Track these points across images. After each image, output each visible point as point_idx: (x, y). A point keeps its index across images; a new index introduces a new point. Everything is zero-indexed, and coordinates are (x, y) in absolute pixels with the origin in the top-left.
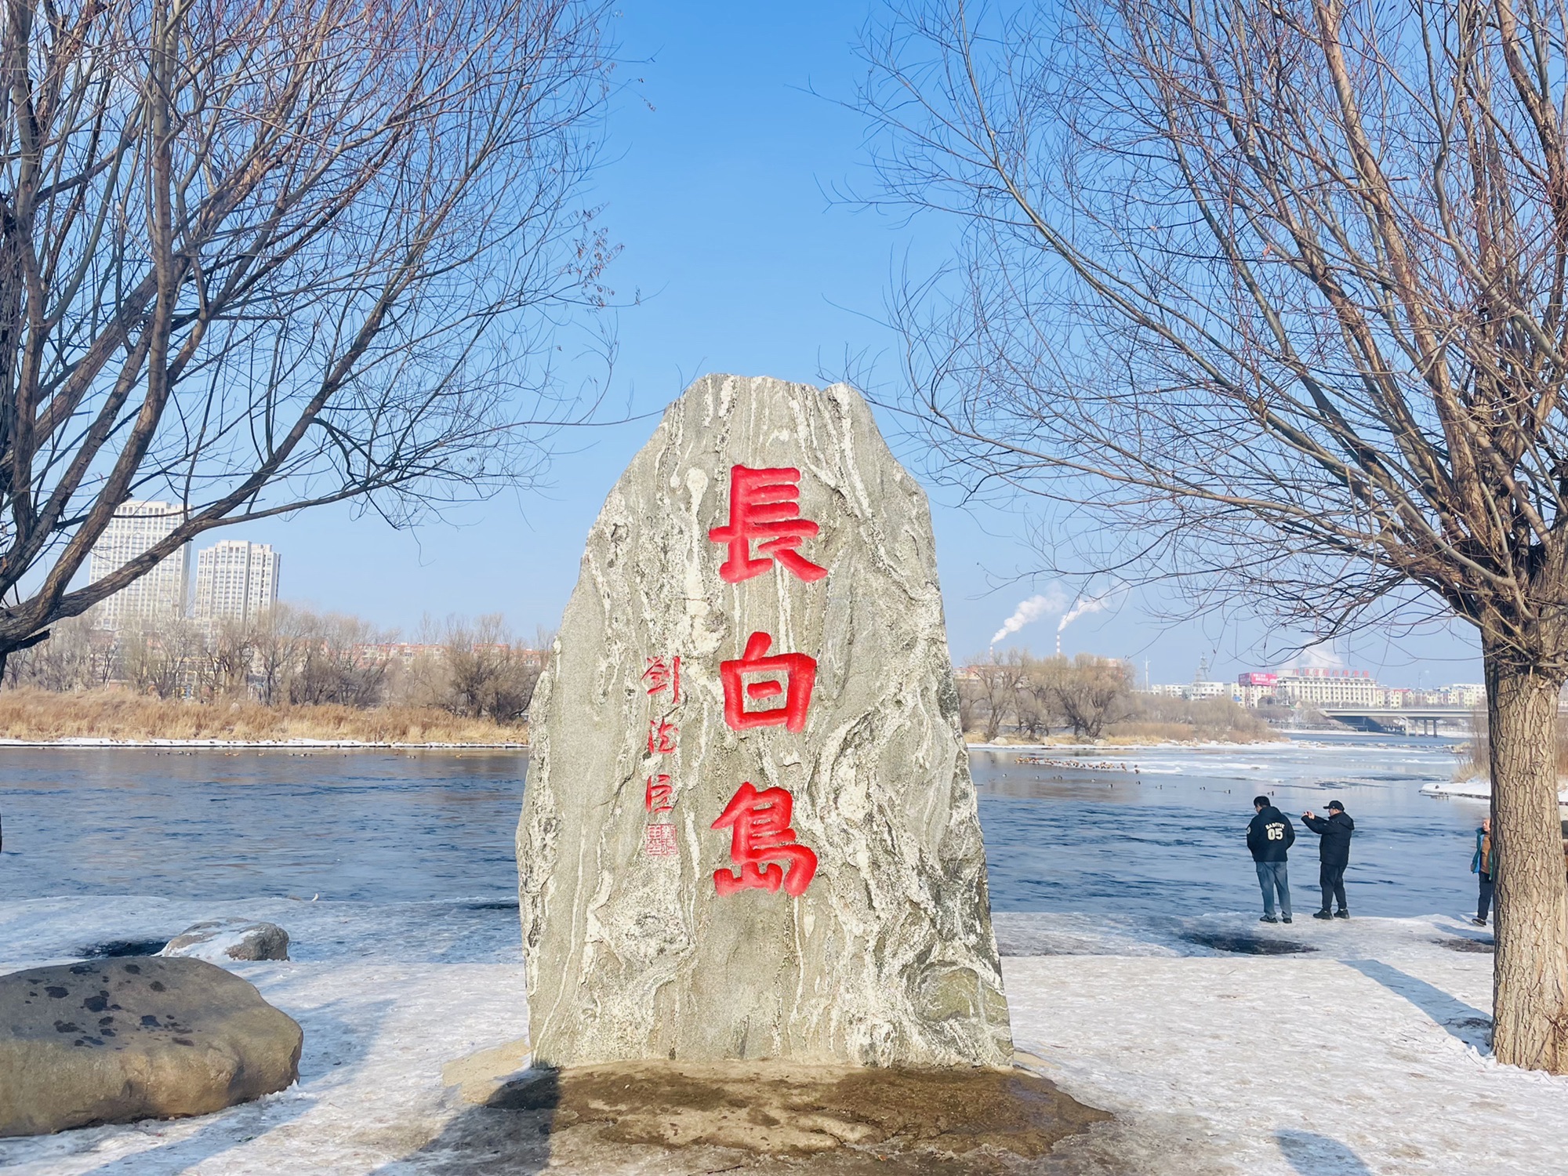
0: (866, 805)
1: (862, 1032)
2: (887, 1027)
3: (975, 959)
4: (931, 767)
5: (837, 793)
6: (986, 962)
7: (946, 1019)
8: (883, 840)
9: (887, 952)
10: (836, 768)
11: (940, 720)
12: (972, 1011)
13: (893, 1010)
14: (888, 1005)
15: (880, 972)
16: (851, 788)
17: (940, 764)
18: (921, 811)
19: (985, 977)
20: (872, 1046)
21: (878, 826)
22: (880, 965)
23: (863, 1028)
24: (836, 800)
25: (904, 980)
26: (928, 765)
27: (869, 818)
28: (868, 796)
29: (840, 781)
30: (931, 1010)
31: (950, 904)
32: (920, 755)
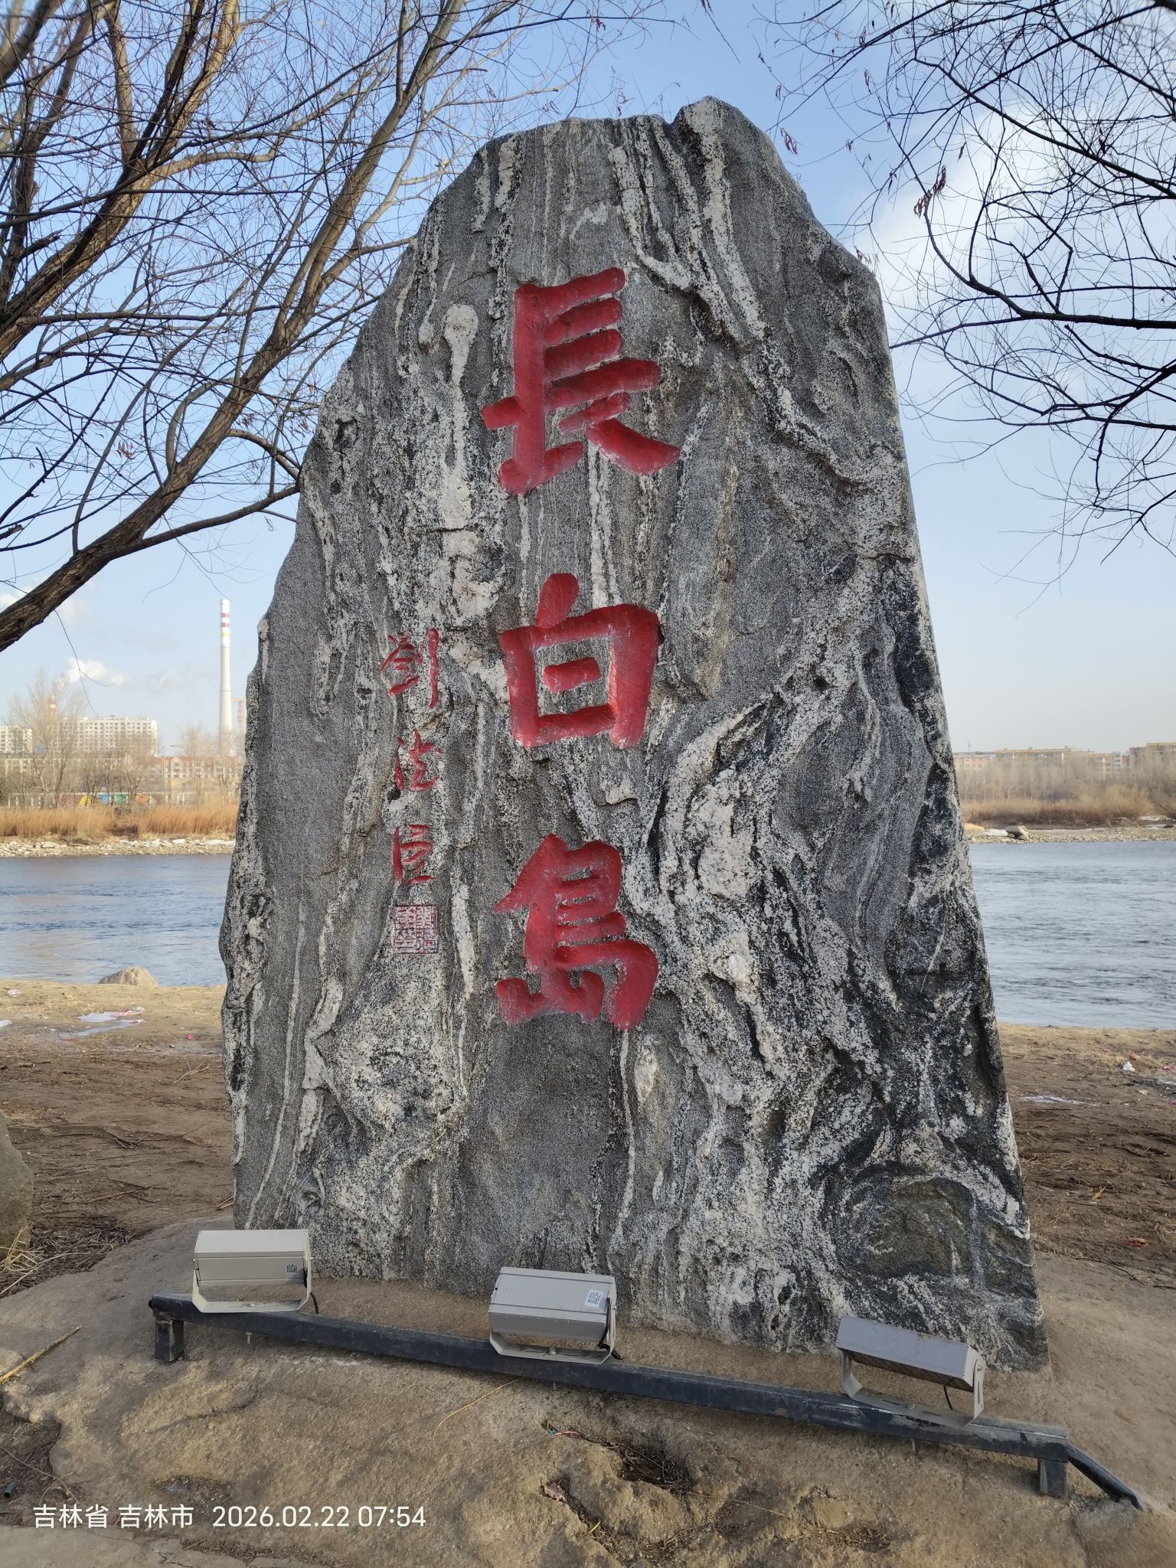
0: (752, 871)
1: (739, 1280)
2: (784, 1278)
3: (962, 1163)
4: (876, 797)
5: (698, 847)
6: (988, 1171)
7: (900, 1275)
8: (782, 934)
9: (791, 1136)
10: (695, 806)
11: (898, 709)
12: (956, 1260)
13: (796, 1246)
14: (786, 1236)
15: (774, 1173)
16: (722, 840)
17: (894, 790)
18: (852, 882)
19: (986, 1199)
20: (757, 1307)
21: (774, 908)
22: (773, 1162)
23: (741, 1273)
24: (695, 863)
25: (820, 1193)
26: (869, 794)
27: (759, 894)
28: (755, 854)
29: (701, 828)
30: (872, 1256)
31: (910, 1056)
32: (856, 776)
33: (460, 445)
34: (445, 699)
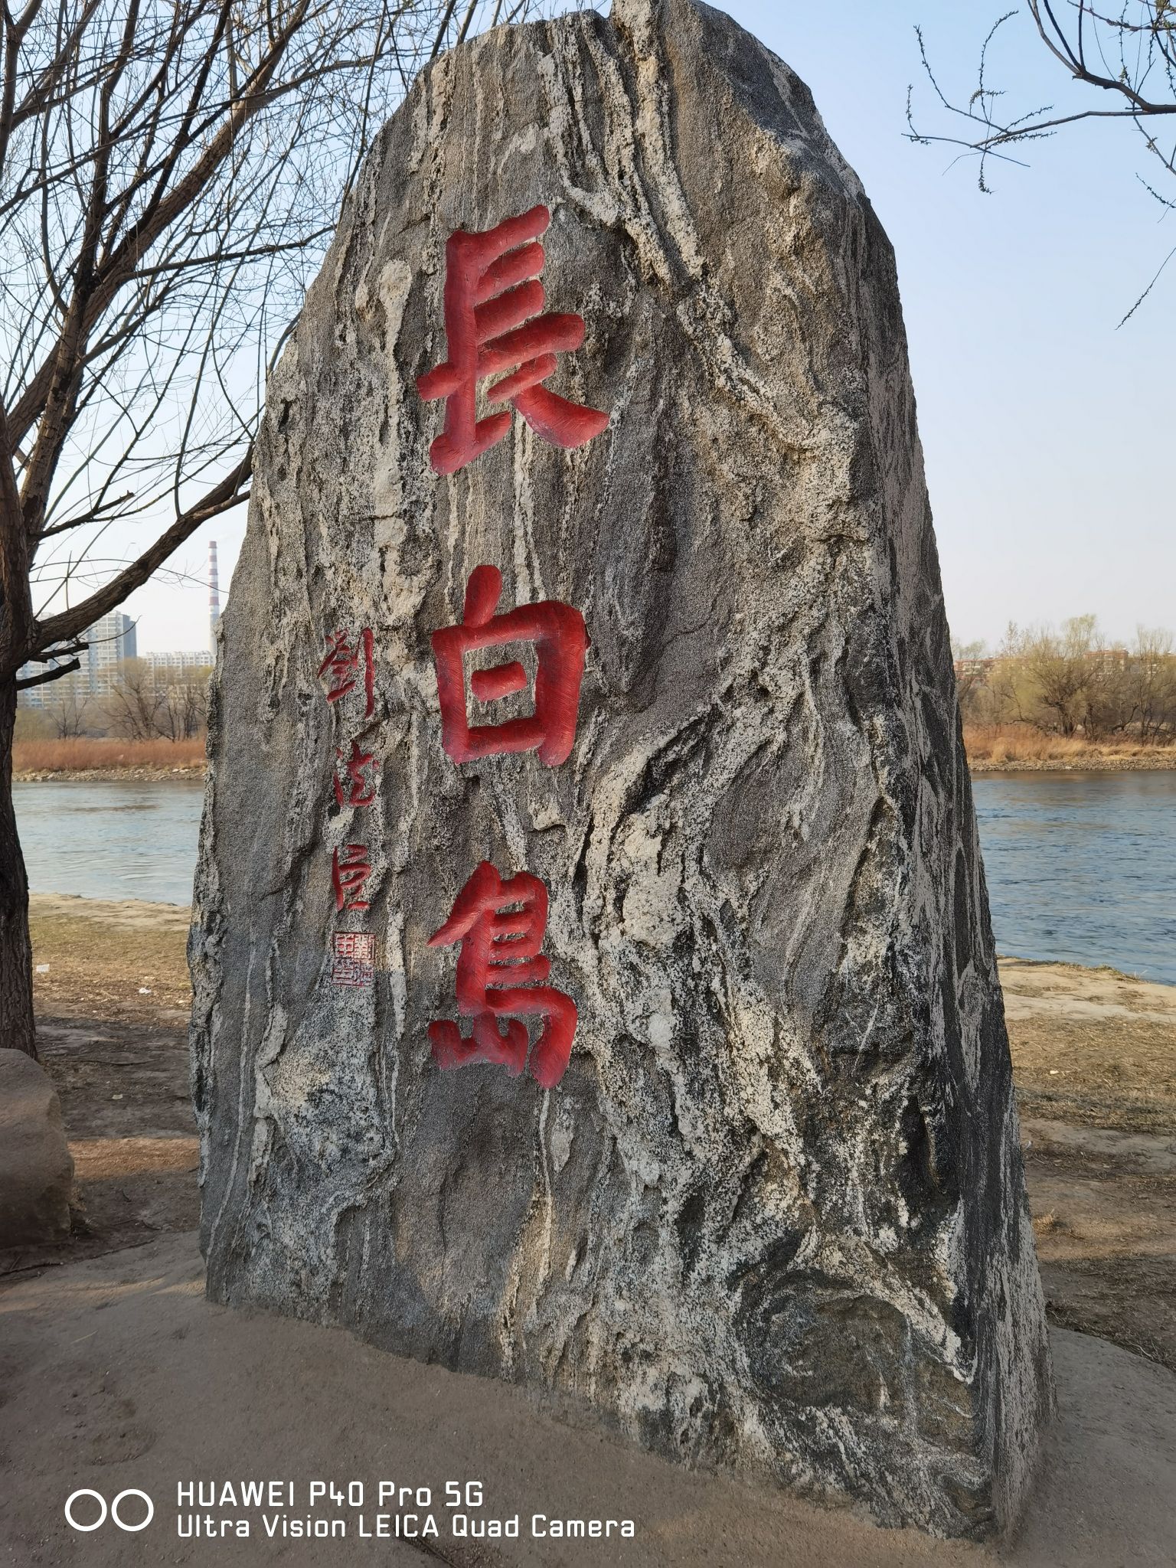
0: (679, 916)
1: (651, 1380)
2: (695, 1388)
3: (895, 1282)
4: (812, 835)
5: (622, 885)
6: (924, 1295)
7: (821, 1404)
8: (709, 993)
9: (708, 1228)
10: (620, 837)
11: (846, 727)
12: (883, 1398)
13: (708, 1353)
14: (698, 1340)
15: (689, 1267)
16: (647, 879)
17: (833, 830)
18: (782, 937)
19: (921, 1328)
20: (666, 1414)
21: (703, 962)
22: (689, 1252)
23: (653, 1373)
24: (619, 901)
25: (737, 1296)
26: (805, 831)
27: (684, 944)
28: (682, 896)
29: (625, 863)
30: (787, 1377)
31: (841, 1151)
32: (796, 807)
33: (393, 421)
34: (379, 706)
